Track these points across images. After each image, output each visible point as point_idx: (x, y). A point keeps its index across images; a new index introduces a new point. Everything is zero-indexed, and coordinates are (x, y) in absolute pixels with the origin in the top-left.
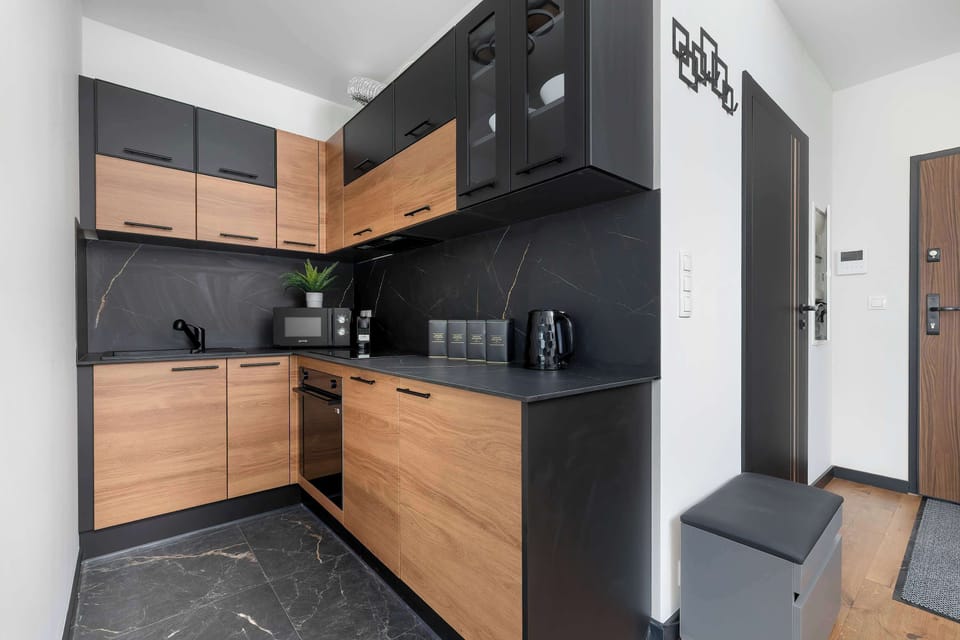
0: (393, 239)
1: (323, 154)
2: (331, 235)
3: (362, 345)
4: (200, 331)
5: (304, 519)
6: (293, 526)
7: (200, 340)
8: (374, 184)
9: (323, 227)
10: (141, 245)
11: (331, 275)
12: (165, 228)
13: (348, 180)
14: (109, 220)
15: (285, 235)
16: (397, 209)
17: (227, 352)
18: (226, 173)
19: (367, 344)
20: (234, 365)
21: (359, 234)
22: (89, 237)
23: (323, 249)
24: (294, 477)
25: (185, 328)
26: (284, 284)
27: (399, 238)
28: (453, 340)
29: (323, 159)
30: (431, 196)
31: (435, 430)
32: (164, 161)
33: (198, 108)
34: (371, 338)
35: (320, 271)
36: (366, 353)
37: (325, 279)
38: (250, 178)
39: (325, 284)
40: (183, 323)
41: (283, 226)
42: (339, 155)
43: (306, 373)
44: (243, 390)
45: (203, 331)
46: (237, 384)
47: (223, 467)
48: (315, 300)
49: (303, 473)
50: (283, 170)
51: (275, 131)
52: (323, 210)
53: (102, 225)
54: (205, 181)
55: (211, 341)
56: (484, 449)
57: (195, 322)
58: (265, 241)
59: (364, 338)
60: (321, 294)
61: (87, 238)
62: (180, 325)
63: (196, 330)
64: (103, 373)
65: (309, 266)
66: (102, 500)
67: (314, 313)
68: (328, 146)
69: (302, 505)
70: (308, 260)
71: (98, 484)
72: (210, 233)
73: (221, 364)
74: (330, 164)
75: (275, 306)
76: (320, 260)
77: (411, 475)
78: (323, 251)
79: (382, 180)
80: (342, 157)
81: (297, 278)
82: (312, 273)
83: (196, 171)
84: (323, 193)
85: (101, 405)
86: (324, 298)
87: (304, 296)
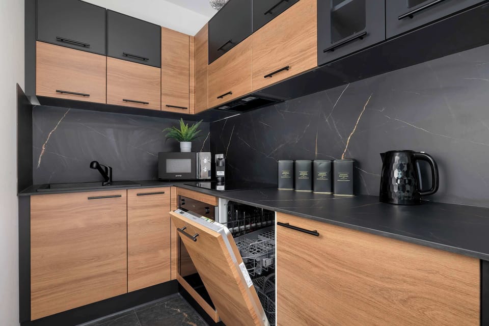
0: (247, 100)
1: (192, 44)
2: (198, 100)
3: (220, 179)
4: (109, 169)
5: (182, 307)
6: (174, 314)
7: (109, 176)
8: (234, 59)
9: (192, 96)
10: (70, 109)
11: (197, 130)
12: (84, 95)
13: (211, 60)
14: (45, 89)
15: (167, 101)
16: (256, 74)
17: (127, 184)
18: (127, 57)
19: (223, 178)
20: (132, 194)
21: (221, 97)
22: (35, 103)
23: (192, 111)
24: (174, 275)
25: (98, 167)
26: (166, 136)
27: (254, 98)
28: (300, 176)
29: (192, 48)
30: (289, 59)
31: (325, 268)
32: (84, 47)
33: (108, 10)
34: (225, 173)
35: (189, 126)
36: (222, 185)
37: (193, 132)
38: (143, 60)
39: (193, 135)
40: (97, 163)
41: (166, 95)
42: (205, 42)
43: (183, 200)
44: (138, 212)
45: (111, 169)
46: (134, 208)
47: (124, 269)
48: (186, 147)
49: (180, 271)
50: (166, 55)
51: (160, 27)
52: (193, 84)
53: (39, 93)
54: (114, 63)
55: (116, 176)
56: (404, 302)
57: (105, 162)
58: (154, 105)
59: (221, 173)
60: (190, 143)
61: (32, 104)
62: (95, 165)
63: (106, 168)
64: (38, 202)
65: (182, 123)
66: (37, 298)
67: (185, 156)
68: (196, 39)
69: (179, 294)
70: (181, 119)
71: (34, 286)
72: (115, 100)
73: (123, 193)
74: (198, 50)
75: (160, 151)
76: (190, 119)
77: (292, 302)
78: (192, 112)
79: (242, 54)
80: (207, 44)
81: (173, 132)
82: (184, 129)
83: (106, 55)
84: (192, 72)
85: (36, 226)
86: (192, 145)
87: (179, 145)
